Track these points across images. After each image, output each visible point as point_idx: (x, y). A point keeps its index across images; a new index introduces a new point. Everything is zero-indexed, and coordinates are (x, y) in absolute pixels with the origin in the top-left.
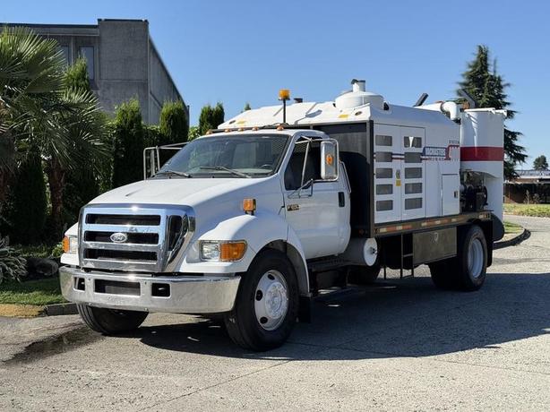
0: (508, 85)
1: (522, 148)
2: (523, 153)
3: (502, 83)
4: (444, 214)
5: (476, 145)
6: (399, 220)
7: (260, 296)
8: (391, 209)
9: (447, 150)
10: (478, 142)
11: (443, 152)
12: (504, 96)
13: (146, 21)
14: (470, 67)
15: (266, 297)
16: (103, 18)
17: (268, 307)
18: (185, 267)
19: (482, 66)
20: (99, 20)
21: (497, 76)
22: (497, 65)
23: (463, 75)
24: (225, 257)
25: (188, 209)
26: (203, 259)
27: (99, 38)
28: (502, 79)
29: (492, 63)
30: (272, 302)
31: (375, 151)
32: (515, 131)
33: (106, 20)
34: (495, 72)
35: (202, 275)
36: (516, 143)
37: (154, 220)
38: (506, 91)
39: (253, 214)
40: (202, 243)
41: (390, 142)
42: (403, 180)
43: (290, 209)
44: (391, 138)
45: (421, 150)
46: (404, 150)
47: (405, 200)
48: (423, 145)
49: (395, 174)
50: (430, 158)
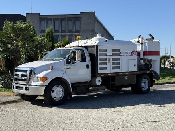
4: (129, 71)
5: (147, 51)
6: (110, 72)
7: (53, 91)
8: (106, 69)
9: (132, 53)
10: (148, 50)
11: (130, 53)
13: (94, 12)
15: (55, 92)
16: (82, 12)
17: (56, 94)
18: (32, 83)
20: (81, 12)
24: (42, 81)
25: (34, 69)
26: (38, 81)
27: (81, 18)
30: (57, 93)
31: (98, 53)
33: (83, 12)
35: (37, 85)
37: (26, 71)
39: (52, 70)
40: (38, 77)
41: (106, 50)
42: (111, 61)
43: (67, 69)
44: (106, 49)
45: (119, 53)
46: (112, 53)
47: (112, 67)
48: (120, 51)
49: (107, 59)
50: (123, 55)
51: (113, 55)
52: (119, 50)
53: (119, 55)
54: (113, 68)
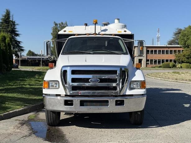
0: (18, 24)
1: (22, 47)
2: (23, 48)
3: (15, 24)
12: (16, 28)
14: (3, 16)
18: (128, 92)
19: (8, 17)
21: (14, 21)
22: (13, 17)
23: (1, 19)
28: (15, 22)
29: (11, 16)
32: (20, 41)
34: (13, 19)
36: (20, 45)
38: (17, 27)
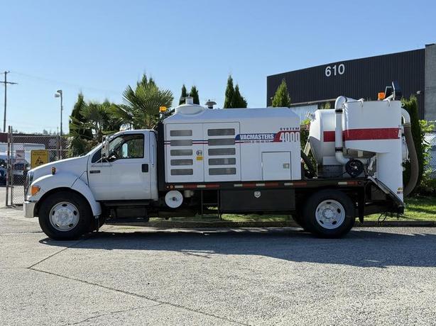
6: (202, 181)
8: (191, 174)
9: (277, 135)
11: (271, 137)
15: (56, 214)
17: (57, 219)
24: (32, 193)
31: (166, 140)
39: (53, 174)
41: (190, 133)
42: (207, 157)
43: (91, 172)
44: (191, 131)
45: (234, 137)
46: (207, 137)
47: (210, 169)
48: (237, 133)
49: (194, 153)
50: (247, 141)
51: (210, 142)
52: (231, 131)
53: (232, 142)
54: (212, 172)
